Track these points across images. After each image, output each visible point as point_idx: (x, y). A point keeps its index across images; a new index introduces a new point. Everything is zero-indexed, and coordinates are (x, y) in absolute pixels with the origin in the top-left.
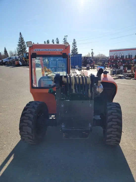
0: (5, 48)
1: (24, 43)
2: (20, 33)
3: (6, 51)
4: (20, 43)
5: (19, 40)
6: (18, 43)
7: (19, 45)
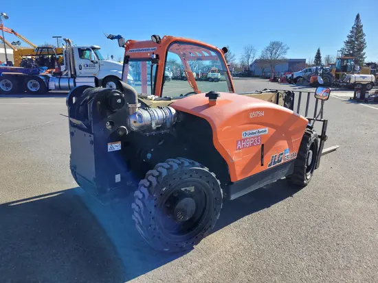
0: (319, 51)
1: (361, 36)
2: (358, 17)
3: (318, 57)
4: (351, 37)
5: (352, 32)
6: (347, 39)
7: (348, 42)
